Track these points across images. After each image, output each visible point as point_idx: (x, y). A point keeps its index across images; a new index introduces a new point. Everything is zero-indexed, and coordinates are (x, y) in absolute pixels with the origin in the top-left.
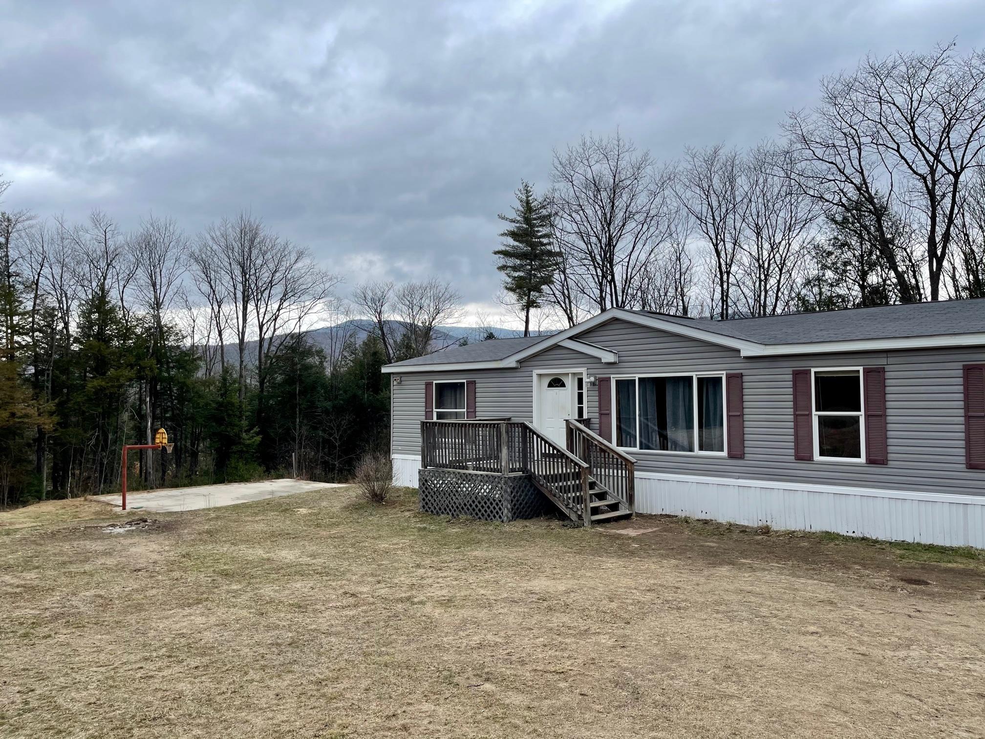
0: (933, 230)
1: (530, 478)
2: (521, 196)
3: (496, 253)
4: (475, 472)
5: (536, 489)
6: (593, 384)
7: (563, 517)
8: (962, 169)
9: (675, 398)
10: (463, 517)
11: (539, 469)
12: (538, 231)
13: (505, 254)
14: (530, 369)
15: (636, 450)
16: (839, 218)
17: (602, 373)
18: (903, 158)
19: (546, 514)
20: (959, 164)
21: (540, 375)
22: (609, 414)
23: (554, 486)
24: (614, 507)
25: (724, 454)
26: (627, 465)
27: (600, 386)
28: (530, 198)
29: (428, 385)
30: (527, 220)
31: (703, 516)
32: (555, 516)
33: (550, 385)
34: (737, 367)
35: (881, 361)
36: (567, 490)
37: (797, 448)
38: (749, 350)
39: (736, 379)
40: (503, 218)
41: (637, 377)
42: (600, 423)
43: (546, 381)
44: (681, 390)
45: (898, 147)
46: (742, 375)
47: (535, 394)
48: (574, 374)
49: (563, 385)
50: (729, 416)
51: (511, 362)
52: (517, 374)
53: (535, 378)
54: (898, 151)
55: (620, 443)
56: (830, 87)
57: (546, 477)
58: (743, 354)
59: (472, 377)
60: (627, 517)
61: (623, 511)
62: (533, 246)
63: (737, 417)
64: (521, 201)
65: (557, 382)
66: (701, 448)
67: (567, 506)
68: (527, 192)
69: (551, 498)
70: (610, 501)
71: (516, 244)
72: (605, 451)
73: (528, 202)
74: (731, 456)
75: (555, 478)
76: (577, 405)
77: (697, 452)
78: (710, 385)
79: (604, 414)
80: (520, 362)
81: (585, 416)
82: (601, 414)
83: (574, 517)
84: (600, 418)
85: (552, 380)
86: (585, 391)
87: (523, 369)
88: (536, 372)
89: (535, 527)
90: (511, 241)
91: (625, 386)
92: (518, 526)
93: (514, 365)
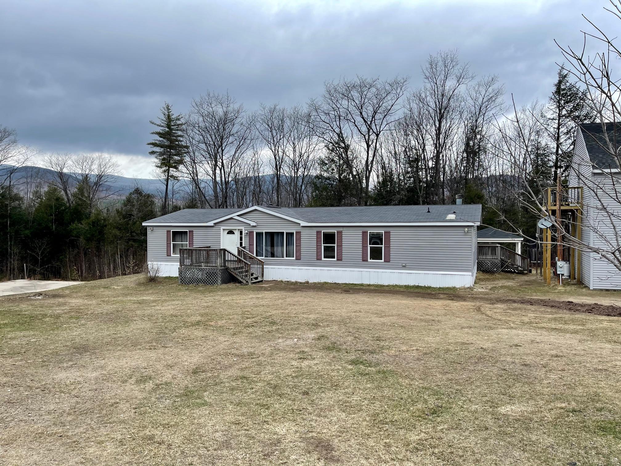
0: (367, 159)
1: (227, 269)
2: (164, 111)
3: (148, 144)
4: (205, 268)
5: (229, 273)
6: (247, 233)
7: (240, 282)
8: (380, 132)
9: (278, 239)
10: (200, 284)
11: (230, 265)
12: (174, 133)
13: (155, 145)
14: (220, 227)
15: (264, 258)
16: (331, 148)
17: (251, 229)
18: (356, 126)
19: (233, 282)
20: (378, 131)
21: (224, 230)
22: (253, 245)
23: (237, 271)
24: (256, 278)
25: (294, 258)
26: (262, 263)
27: (249, 234)
28: (170, 113)
29: (168, 232)
30: (169, 126)
31: (287, 280)
32: (236, 282)
33: (228, 233)
34: (299, 229)
35: (341, 229)
36: (242, 272)
37: (317, 256)
38: (303, 224)
39: (298, 233)
40: (153, 123)
41: (264, 231)
42: (249, 248)
43: (227, 232)
44: (280, 236)
45: (355, 121)
46: (301, 232)
47: (221, 237)
48: (238, 229)
49: (234, 233)
50: (296, 246)
51: (211, 224)
52: (214, 229)
53: (222, 230)
54: (354, 123)
55: (257, 255)
56: (328, 86)
57: (234, 269)
58: (301, 225)
59: (191, 229)
60: (261, 281)
61: (260, 279)
62: (172, 141)
63: (299, 246)
64: (164, 114)
65: (231, 232)
66: (286, 257)
67: (242, 278)
68: (168, 109)
69: (235, 276)
70: (255, 276)
71: (161, 139)
72: (253, 259)
73: (169, 116)
74: (296, 259)
75: (237, 269)
76: (239, 241)
77: (285, 258)
78: (290, 235)
79: (251, 245)
80: (215, 224)
81: (243, 246)
82: (250, 245)
83: (244, 282)
84: (249, 246)
85: (229, 231)
86: (243, 236)
87: (216, 227)
88: (222, 228)
89: (231, 285)
90: (157, 138)
91: (259, 235)
92: (224, 286)
93: (213, 225)
